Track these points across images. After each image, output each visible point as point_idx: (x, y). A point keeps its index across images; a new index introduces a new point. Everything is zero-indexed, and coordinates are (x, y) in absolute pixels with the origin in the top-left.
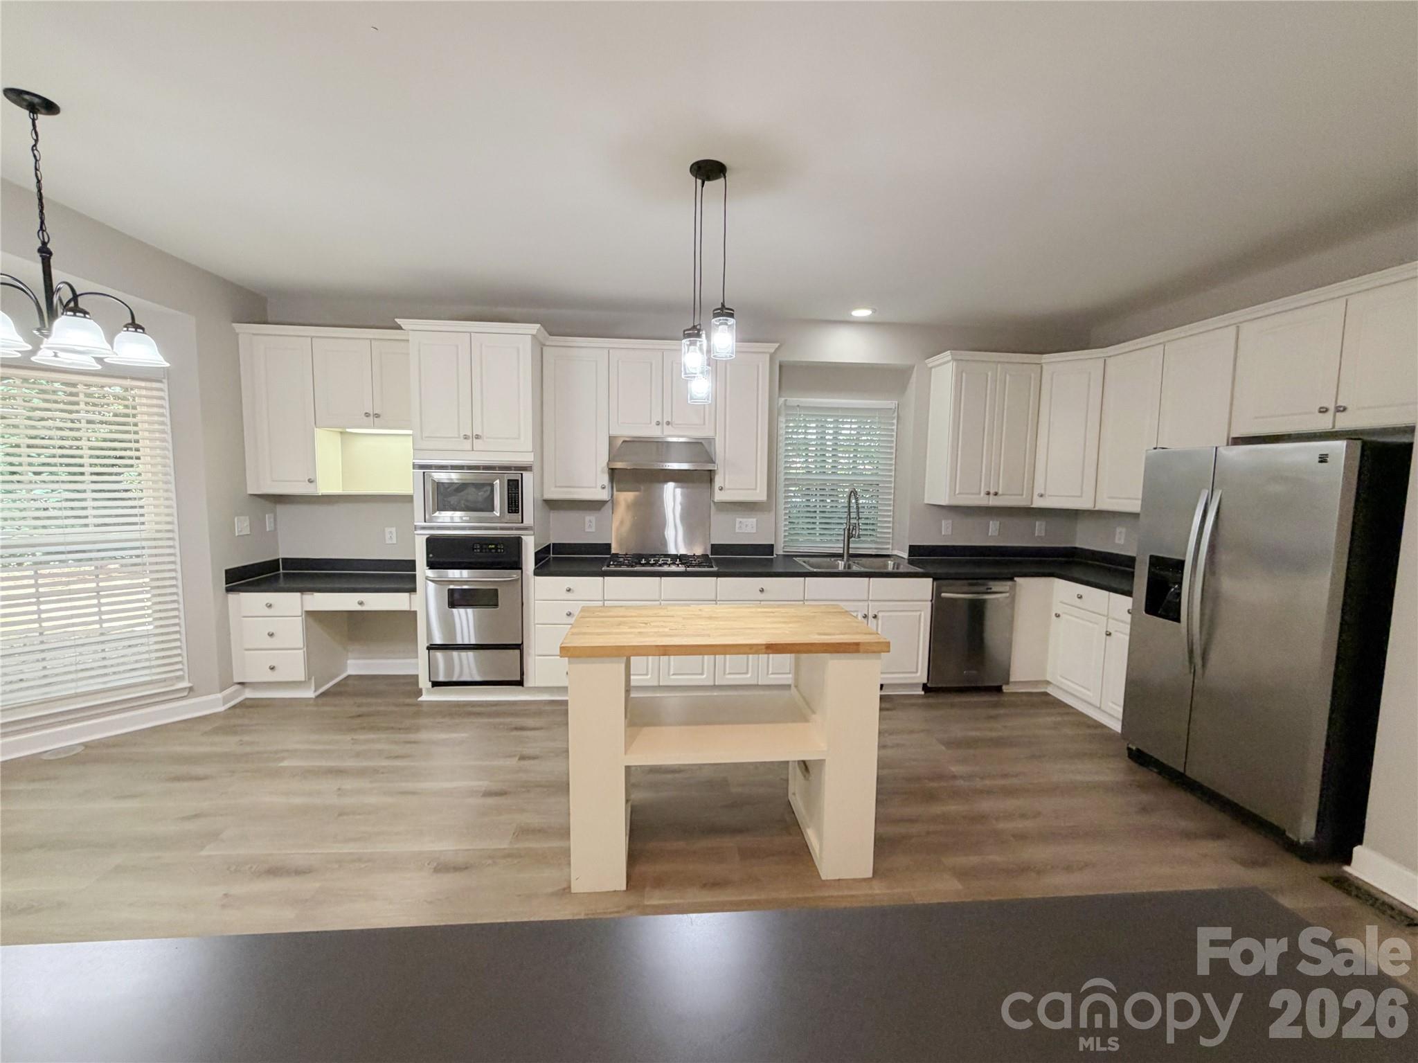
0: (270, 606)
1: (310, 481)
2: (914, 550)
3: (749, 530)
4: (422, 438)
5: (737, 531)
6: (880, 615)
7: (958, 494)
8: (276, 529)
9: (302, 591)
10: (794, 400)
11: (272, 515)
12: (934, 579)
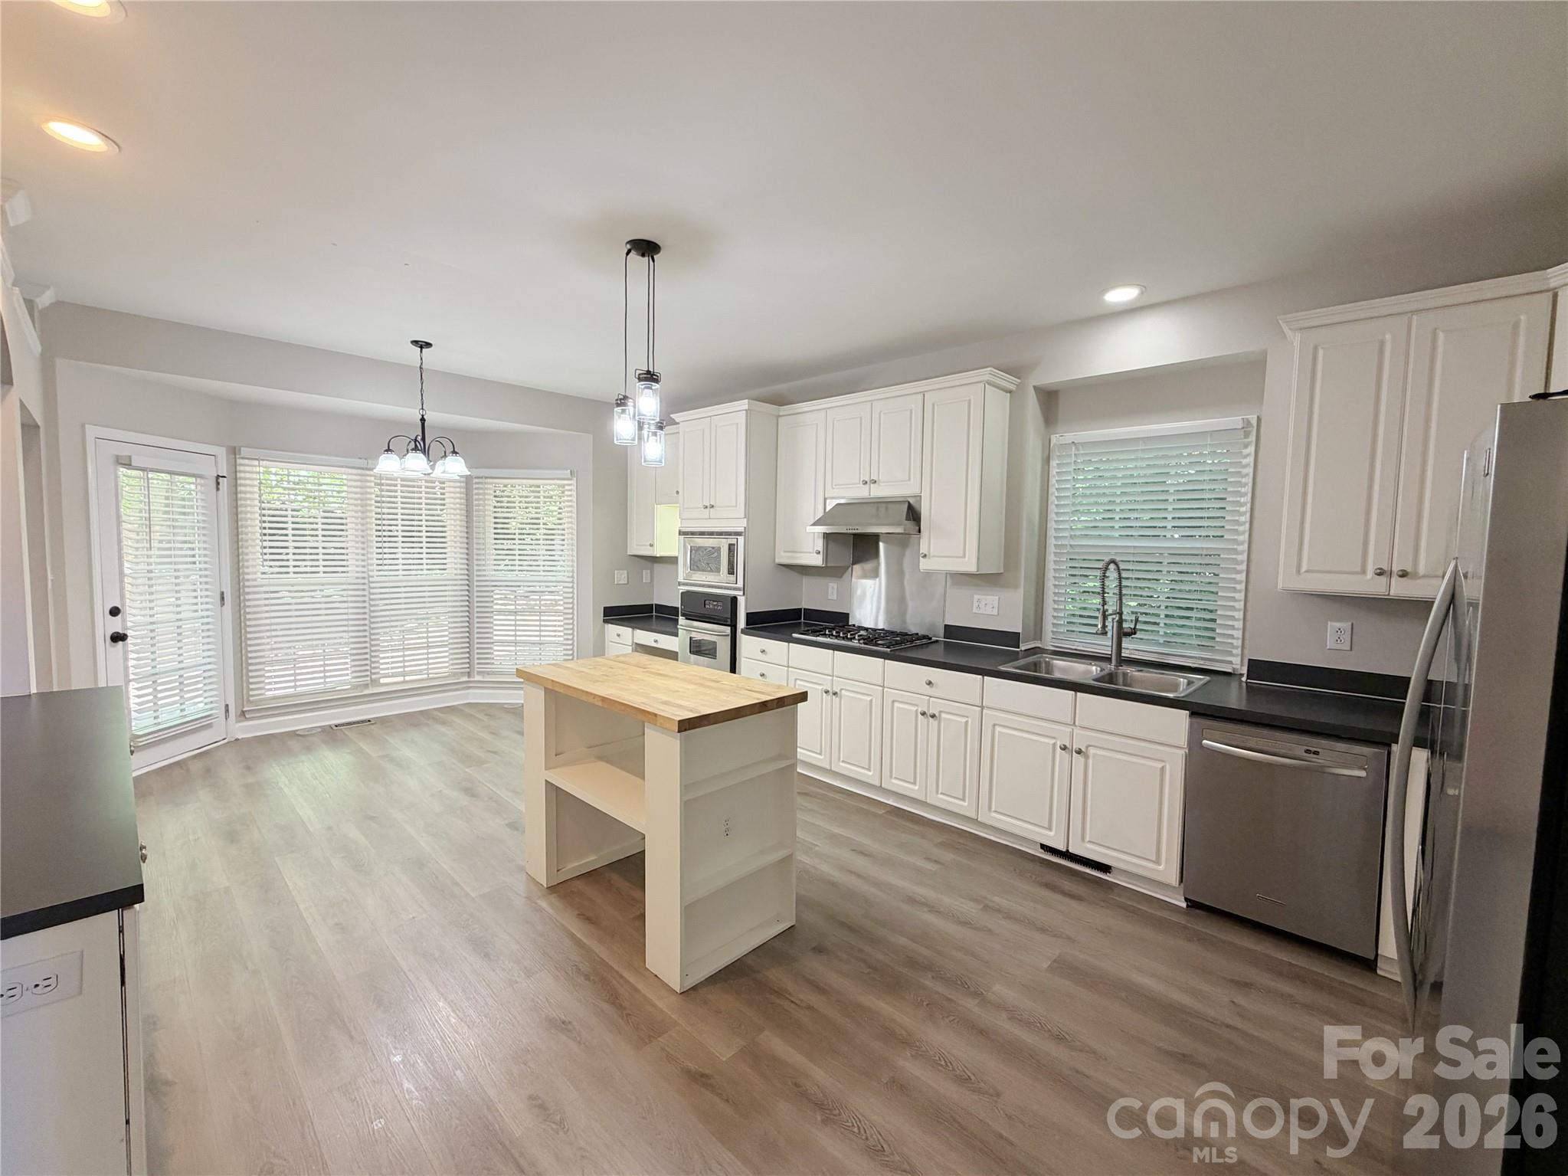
0: (618, 636)
1: (651, 545)
2: (1257, 668)
3: (989, 611)
4: (684, 509)
5: (975, 610)
6: (1092, 751)
7: (1307, 571)
8: (652, 581)
9: (633, 628)
10: (1069, 437)
11: (649, 571)
12: (1193, 714)
